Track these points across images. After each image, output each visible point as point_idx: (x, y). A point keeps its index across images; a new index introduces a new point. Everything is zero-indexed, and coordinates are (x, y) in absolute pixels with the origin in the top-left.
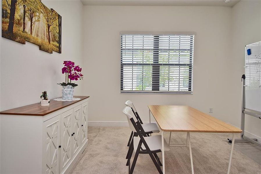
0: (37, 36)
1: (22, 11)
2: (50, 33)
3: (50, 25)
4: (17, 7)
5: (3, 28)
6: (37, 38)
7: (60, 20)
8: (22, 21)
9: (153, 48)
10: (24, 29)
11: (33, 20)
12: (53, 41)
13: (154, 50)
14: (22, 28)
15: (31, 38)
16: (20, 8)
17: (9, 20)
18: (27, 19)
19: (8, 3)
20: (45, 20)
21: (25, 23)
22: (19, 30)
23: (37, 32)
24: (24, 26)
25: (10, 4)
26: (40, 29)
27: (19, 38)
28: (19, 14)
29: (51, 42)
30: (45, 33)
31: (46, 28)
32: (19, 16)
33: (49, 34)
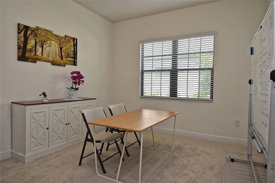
0: (49, 56)
1: (34, 43)
2: (63, 53)
3: (63, 47)
4: (29, 41)
5: (18, 55)
6: (48, 57)
7: (75, 41)
8: (34, 49)
9: (172, 53)
10: (35, 54)
11: (44, 46)
12: (66, 57)
13: (172, 55)
14: (33, 53)
15: (42, 58)
16: (32, 41)
17: (22, 51)
18: (38, 47)
19: (21, 41)
20: (57, 45)
21: (36, 50)
22: (31, 55)
23: (48, 54)
24: (35, 52)
25: (23, 41)
26: (51, 51)
27: (30, 60)
28: (31, 45)
29: (64, 59)
30: (57, 53)
31: (58, 50)
32: (31, 46)
33: (61, 53)
